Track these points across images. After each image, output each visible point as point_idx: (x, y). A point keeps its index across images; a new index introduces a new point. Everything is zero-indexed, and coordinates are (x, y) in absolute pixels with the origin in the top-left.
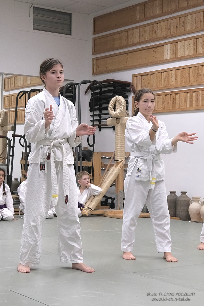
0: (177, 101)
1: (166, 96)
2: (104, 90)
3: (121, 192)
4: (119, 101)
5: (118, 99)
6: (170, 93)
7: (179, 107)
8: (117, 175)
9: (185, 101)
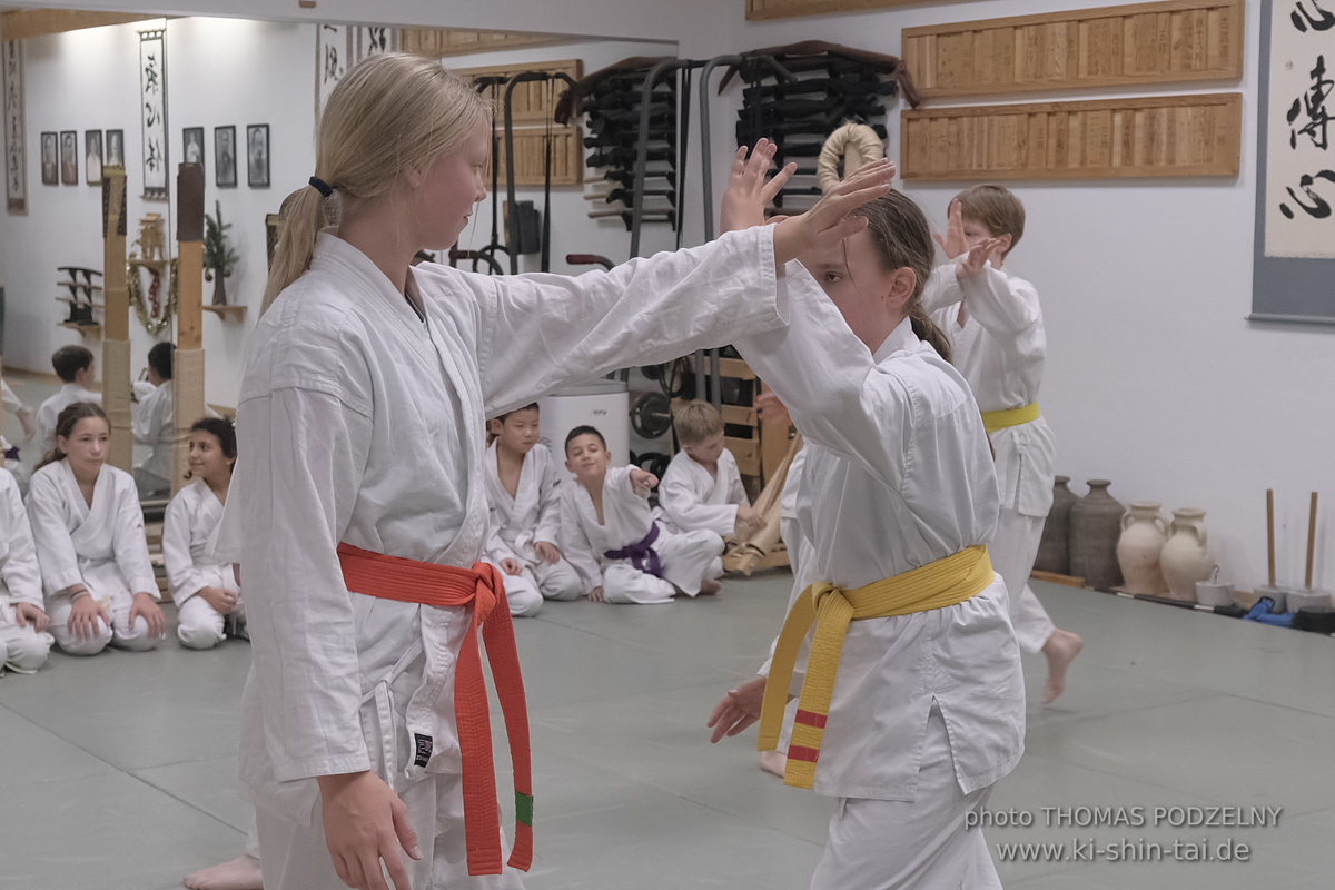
0: (1074, 141)
1: (1033, 120)
4: (858, 142)
5: (855, 136)
6: (1049, 110)
7: (1083, 163)
9: (1104, 143)
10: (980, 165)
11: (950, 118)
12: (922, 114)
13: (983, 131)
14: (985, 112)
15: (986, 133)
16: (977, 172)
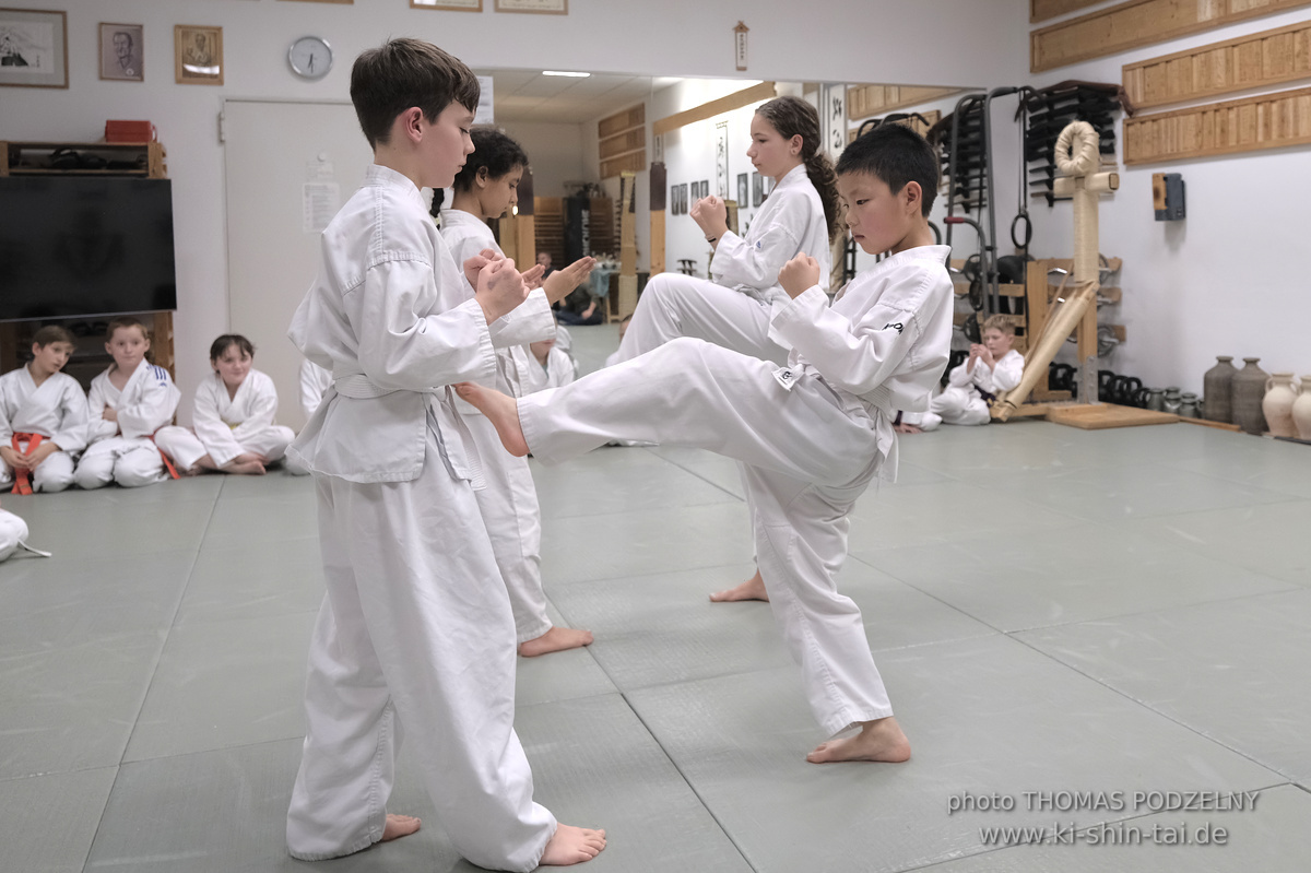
0: (1232, 128)
1: (1205, 116)
2: (1058, 106)
3: (1091, 360)
4: (1080, 133)
5: (1079, 129)
6: (1215, 108)
7: (1237, 142)
8: (1080, 317)
9: (1252, 127)
10: (1172, 151)
11: (1154, 121)
12: (1136, 120)
14: (1174, 114)
15: (1176, 128)
16: (1170, 155)
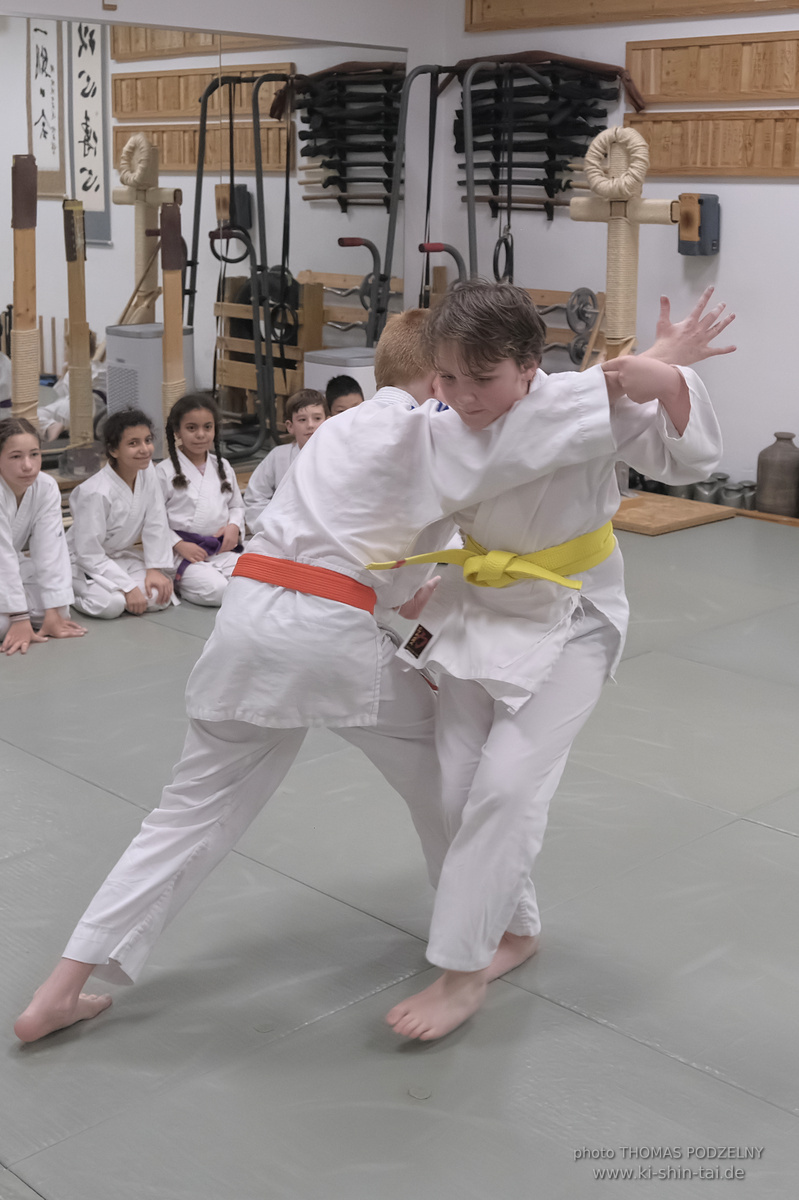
1: (761, 126)
4: (624, 143)
5: (622, 137)
6: (777, 117)
10: (705, 163)
11: (673, 121)
12: (645, 118)
13: (708, 134)
14: (710, 117)
15: (711, 136)
16: (701, 168)
